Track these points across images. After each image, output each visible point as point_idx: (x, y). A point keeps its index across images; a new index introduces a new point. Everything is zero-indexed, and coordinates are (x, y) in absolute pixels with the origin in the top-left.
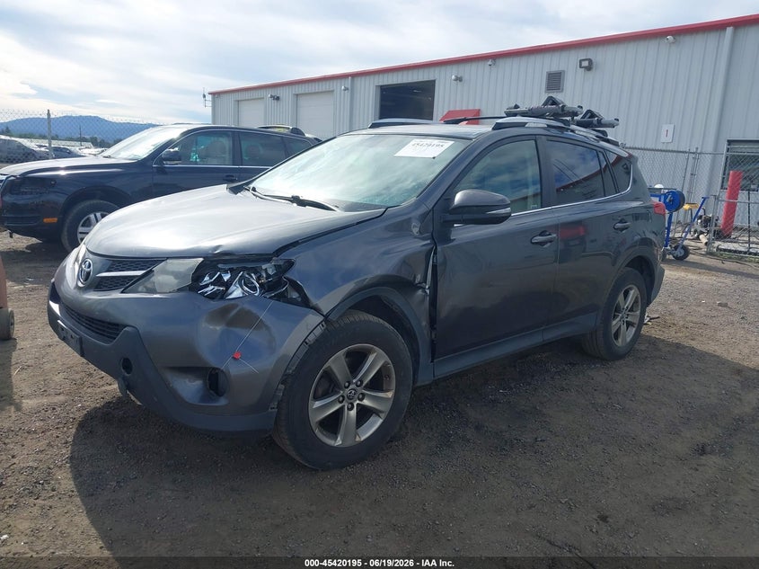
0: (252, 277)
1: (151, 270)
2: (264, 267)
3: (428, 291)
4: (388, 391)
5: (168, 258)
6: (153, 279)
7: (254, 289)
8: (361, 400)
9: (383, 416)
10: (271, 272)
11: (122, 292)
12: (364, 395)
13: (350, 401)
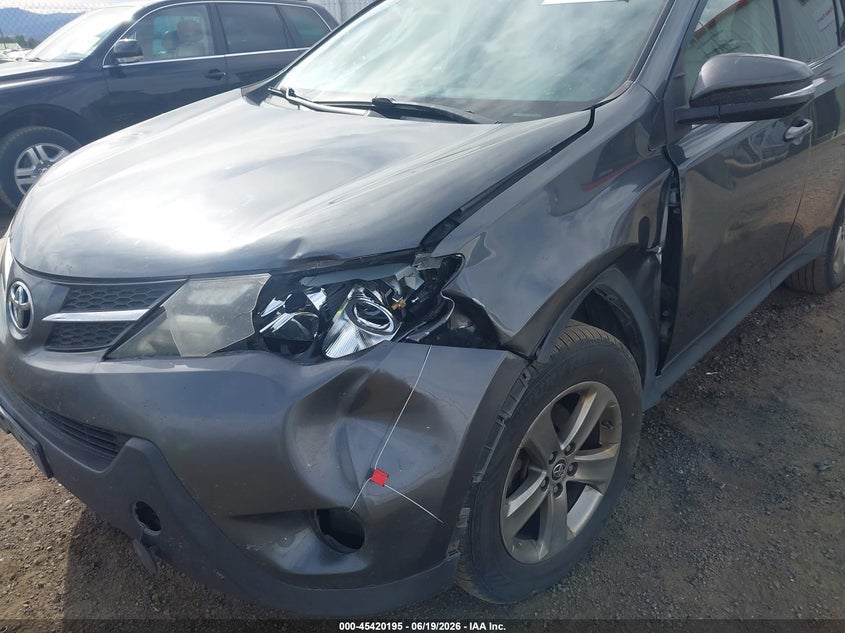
0: (374, 298)
1: (158, 306)
2: (399, 275)
3: (660, 257)
4: (608, 445)
5: (189, 277)
6: (165, 325)
7: (382, 320)
8: (571, 473)
9: (603, 487)
10: (414, 284)
11: (106, 358)
12: (575, 465)
13: (557, 482)
